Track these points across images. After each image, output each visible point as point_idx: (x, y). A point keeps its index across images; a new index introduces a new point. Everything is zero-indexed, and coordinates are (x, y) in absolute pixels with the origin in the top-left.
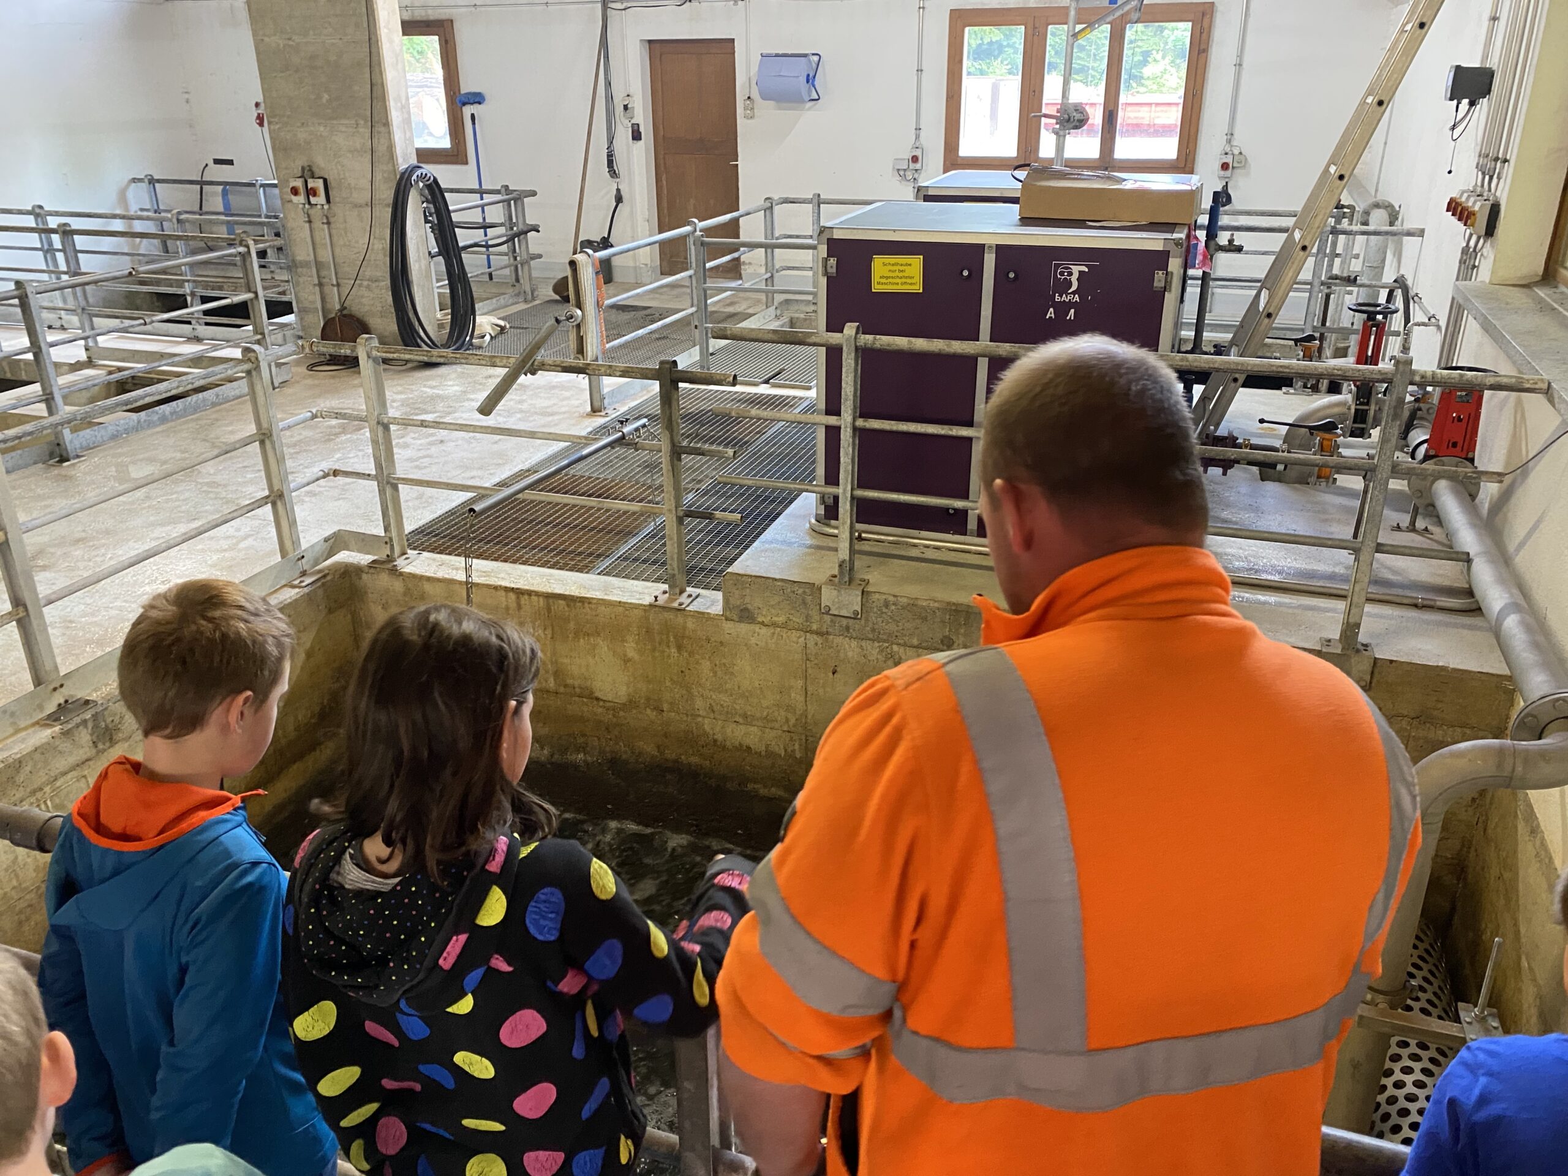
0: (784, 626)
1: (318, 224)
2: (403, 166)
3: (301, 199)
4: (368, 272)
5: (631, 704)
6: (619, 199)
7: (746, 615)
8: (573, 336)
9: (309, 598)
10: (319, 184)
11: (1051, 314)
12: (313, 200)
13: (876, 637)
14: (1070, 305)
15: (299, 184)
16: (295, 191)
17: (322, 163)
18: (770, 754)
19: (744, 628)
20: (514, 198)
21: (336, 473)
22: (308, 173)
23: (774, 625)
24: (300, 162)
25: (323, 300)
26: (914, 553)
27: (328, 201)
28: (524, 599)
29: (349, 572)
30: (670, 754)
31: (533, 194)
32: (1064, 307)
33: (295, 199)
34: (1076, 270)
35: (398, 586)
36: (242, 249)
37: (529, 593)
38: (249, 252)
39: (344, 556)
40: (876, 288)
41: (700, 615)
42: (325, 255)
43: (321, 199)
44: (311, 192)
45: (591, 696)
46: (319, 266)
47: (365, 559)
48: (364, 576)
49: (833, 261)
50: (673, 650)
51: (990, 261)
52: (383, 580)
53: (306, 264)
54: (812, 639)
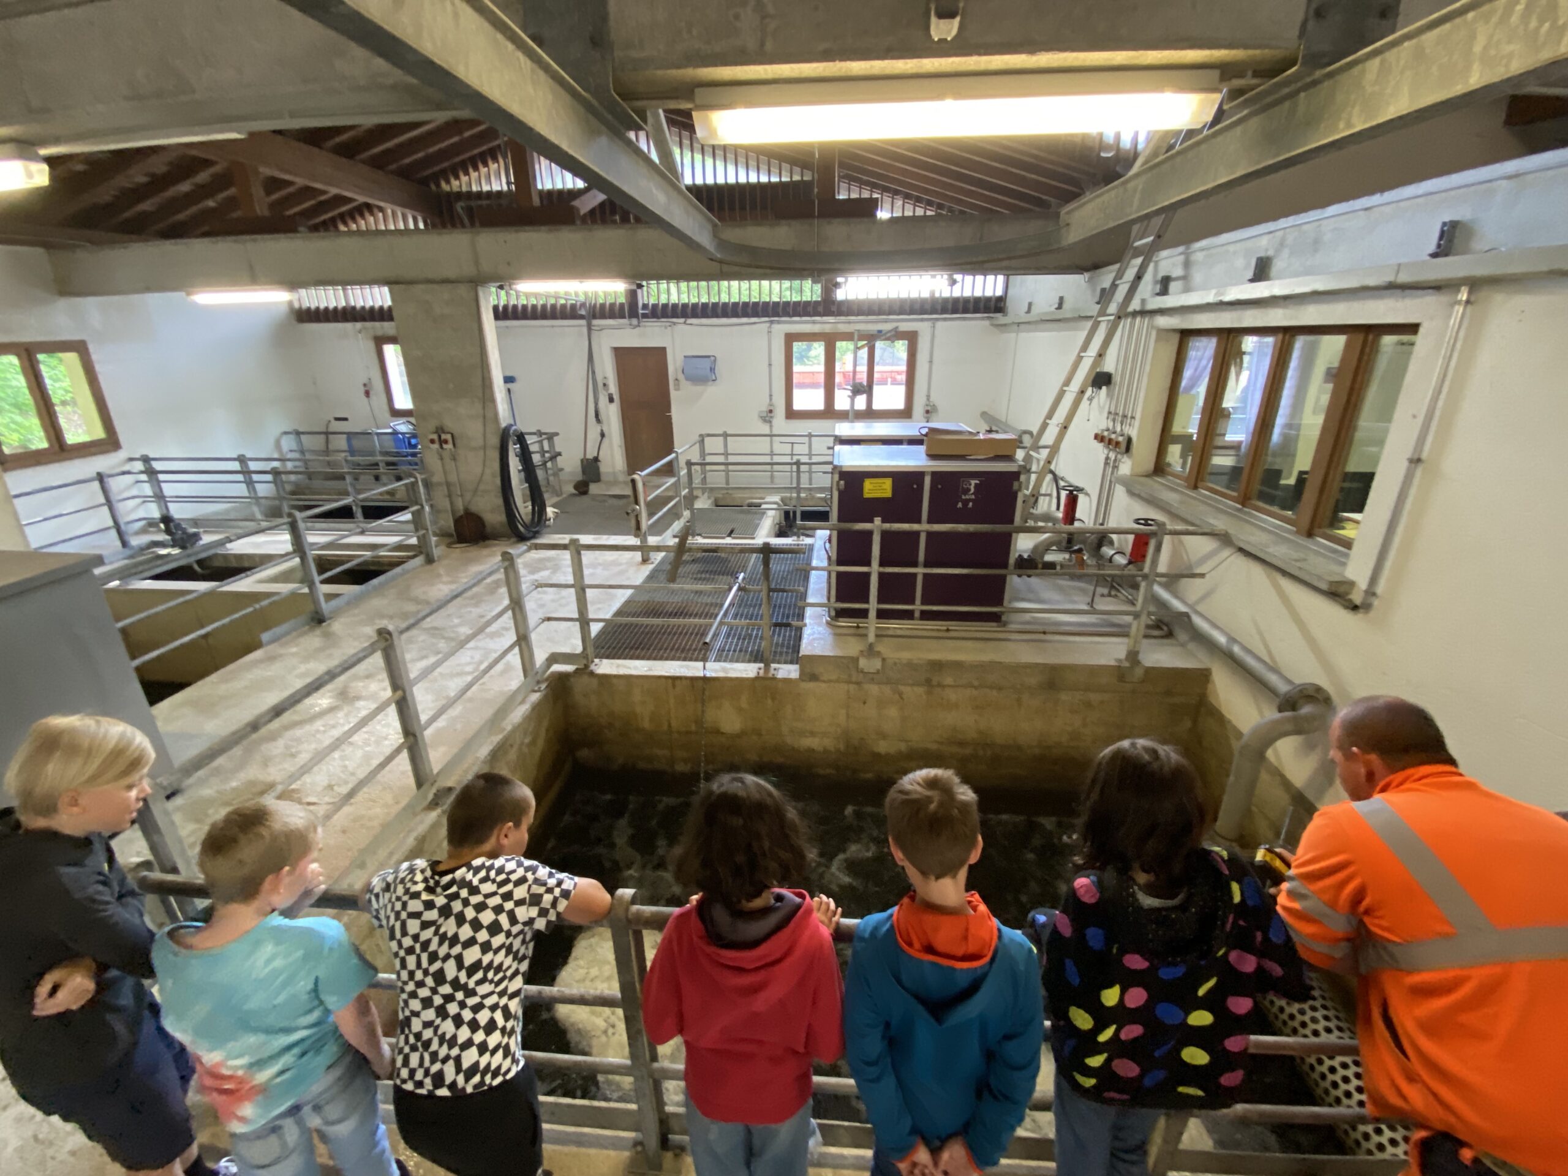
0: (838, 681)
1: (447, 460)
2: (503, 425)
3: (436, 446)
4: (482, 487)
5: (742, 734)
6: (603, 435)
7: (814, 678)
8: (633, 522)
9: (545, 697)
10: (448, 437)
11: (960, 505)
12: (445, 446)
13: (888, 682)
14: (970, 500)
15: (435, 437)
16: (432, 441)
17: (449, 424)
18: (826, 751)
19: (811, 685)
20: (551, 437)
21: (549, 619)
22: (440, 430)
23: (830, 681)
24: (432, 424)
25: (452, 503)
26: (890, 632)
27: (454, 445)
28: (678, 682)
29: (563, 677)
30: (766, 759)
31: (557, 434)
32: (967, 501)
33: (432, 446)
34: (973, 482)
35: (595, 682)
36: (412, 480)
37: (680, 678)
38: (417, 482)
39: (557, 668)
40: (866, 495)
41: (786, 681)
42: (453, 478)
43: (449, 446)
44: (443, 442)
45: (718, 732)
46: (448, 485)
47: (569, 668)
48: (572, 680)
49: (842, 482)
50: (769, 701)
51: (927, 480)
52: (585, 679)
53: (439, 484)
54: (852, 687)
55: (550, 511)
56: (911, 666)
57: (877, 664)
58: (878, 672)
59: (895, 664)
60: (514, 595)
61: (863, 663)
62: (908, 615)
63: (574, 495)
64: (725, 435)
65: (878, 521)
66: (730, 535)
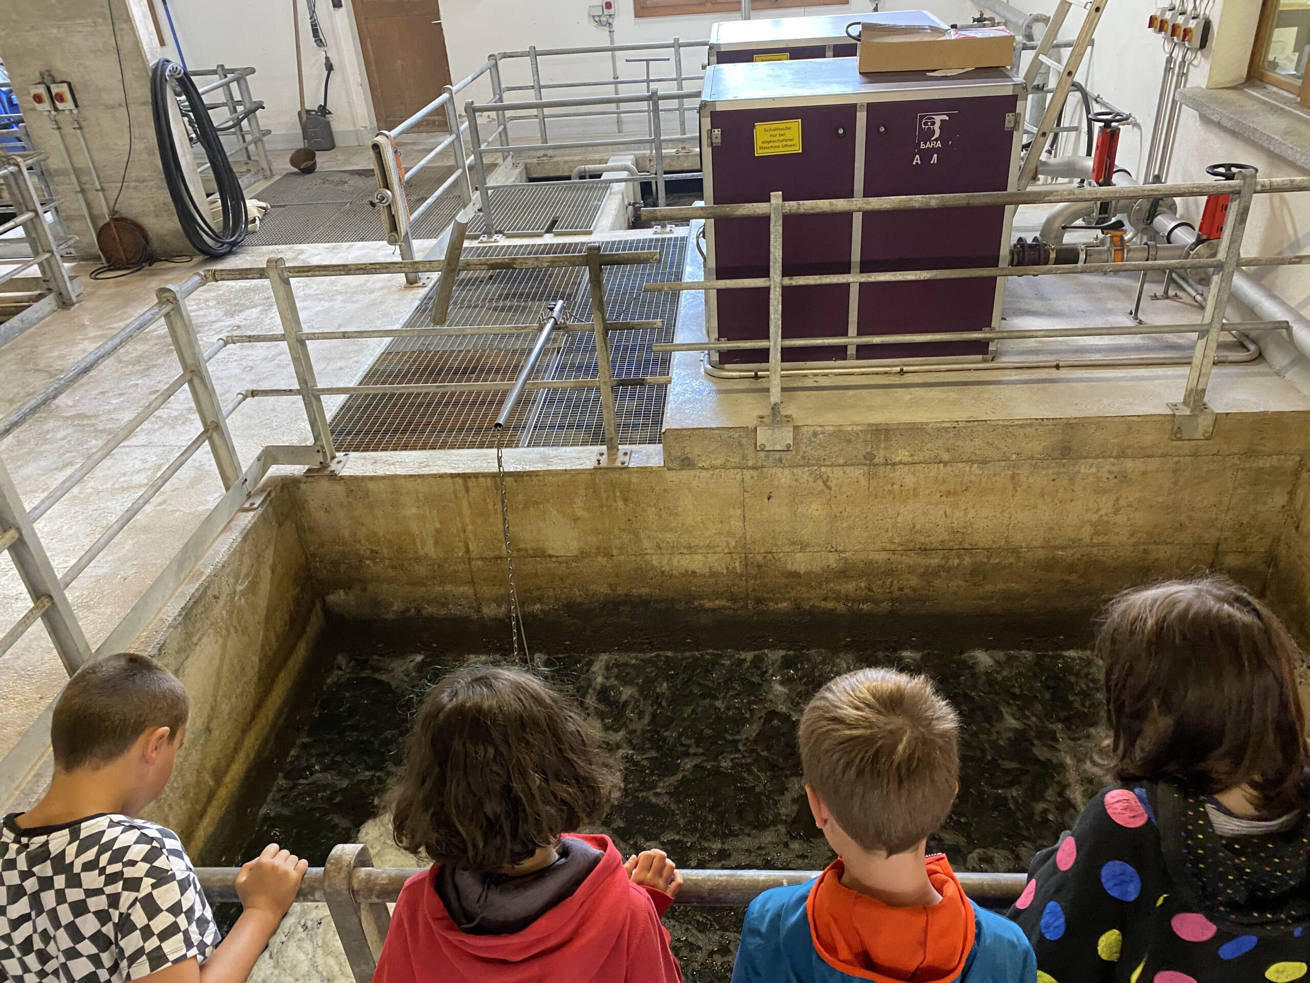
0: (724, 467)
1: (68, 130)
2: (152, 63)
3: (46, 106)
4: (133, 173)
5: (583, 555)
6: (330, 67)
7: (687, 463)
8: (384, 217)
9: (263, 518)
10: (64, 89)
11: (917, 160)
12: (60, 106)
13: (806, 463)
14: (934, 150)
15: (41, 90)
16: (38, 99)
17: (60, 66)
18: (714, 574)
19: (685, 475)
20: (242, 76)
21: (254, 393)
22: (48, 78)
23: (714, 467)
24: (34, 69)
25: (88, 205)
27: (77, 106)
28: (471, 483)
29: (288, 485)
30: (620, 591)
31: (253, 71)
32: (929, 153)
33: (39, 107)
34: (938, 119)
35: (340, 488)
36: (12, 169)
37: (476, 476)
38: (20, 171)
39: (276, 470)
40: (758, 153)
41: (644, 471)
42: (83, 161)
43: (69, 104)
44: (56, 99)
45: (544, 555)
46: (77, 172)
47: (297, 470)
48: (303, 486)
49: (717, 132)
50: (620, 503)
51: (861, 118)
52: (325, 485)
53: (62, 172)
54: (748, 474)
55: (253, 206)
56: (842, 436)
57: (786, 436)
58: (788, 449)
59: (815, 434)
60: (190, 361)
61: (763, 436)
62: (839, 353)
63: (295, 174)
64: (534, 54)
65: (776, 197)
66: (549, 231)
